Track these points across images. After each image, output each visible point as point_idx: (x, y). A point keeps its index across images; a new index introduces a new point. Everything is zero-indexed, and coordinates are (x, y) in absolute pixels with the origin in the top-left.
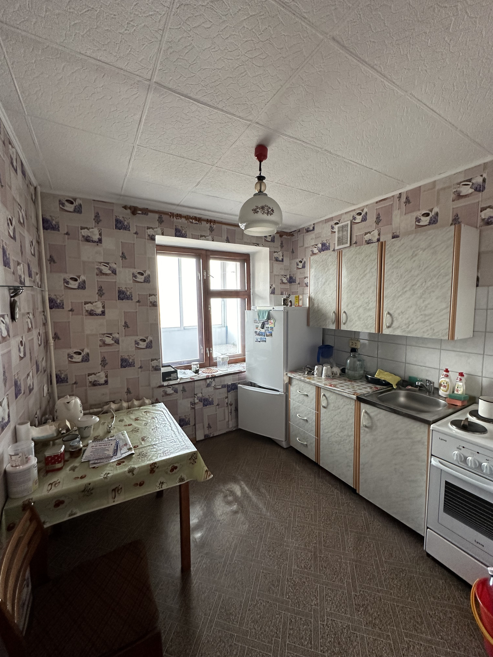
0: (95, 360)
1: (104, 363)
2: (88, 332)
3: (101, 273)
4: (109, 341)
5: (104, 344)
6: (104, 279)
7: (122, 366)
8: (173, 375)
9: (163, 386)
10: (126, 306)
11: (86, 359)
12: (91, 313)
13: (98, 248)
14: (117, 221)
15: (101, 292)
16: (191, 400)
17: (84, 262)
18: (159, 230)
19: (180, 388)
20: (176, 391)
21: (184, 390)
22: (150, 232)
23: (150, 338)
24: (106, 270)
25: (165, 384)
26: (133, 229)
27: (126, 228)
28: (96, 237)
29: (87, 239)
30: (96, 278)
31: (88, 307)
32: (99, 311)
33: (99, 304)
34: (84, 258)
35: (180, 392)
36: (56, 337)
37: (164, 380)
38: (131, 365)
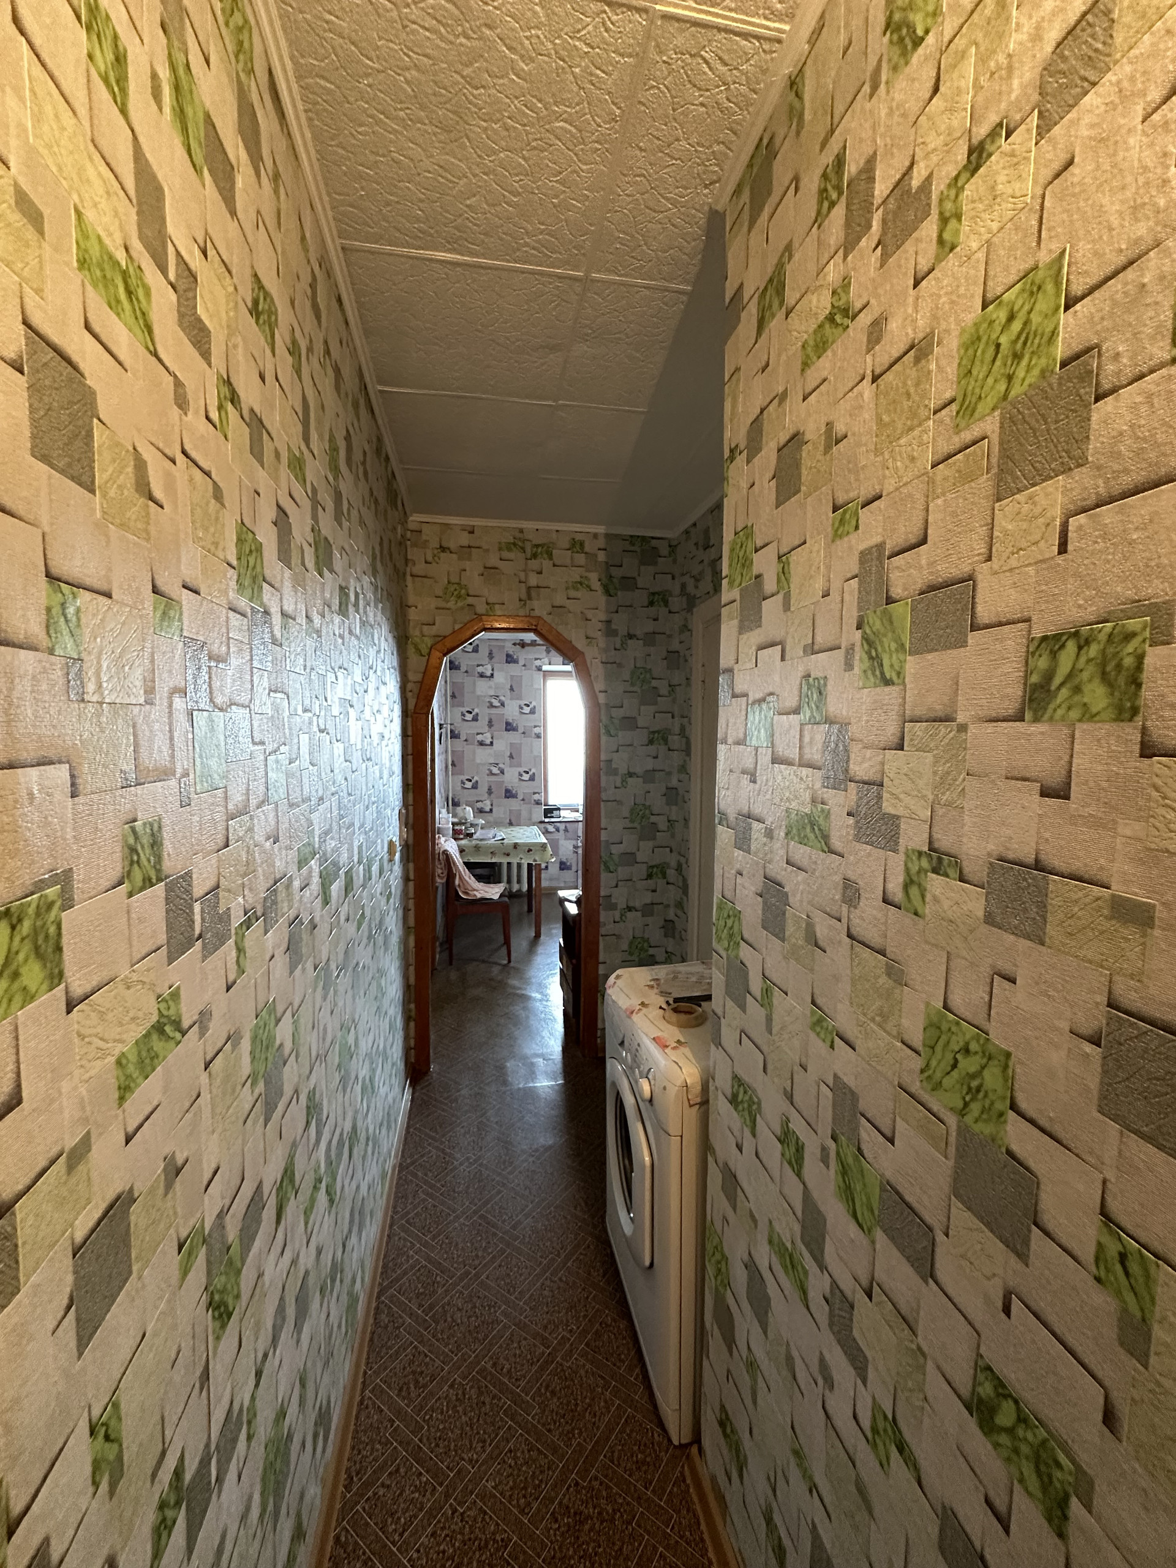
0: (483, 788)
1: (490, 792)
2: (478, 761)
3: (491, 706)
4: (495, 770)
5: (491, 774)
6: (493, 711)
7: (506, 797)
8: (555, 813)
9: (543, 822)
10: (513, 737)
11: (475, 787)
12: (481, 744)
13: (492, 683)
14: (508, 656)
15: (490, 724)
16: (574, 842)
17: (478, 697)
18: (546, 660)
19: (562, 827)
20: (558, 830)
21: (566, 830)
22: (538, 663)
23: (533, 770)
24: (496, 703)
25: (547, 820)
26: (521, 662)
27: (516, 662)
28: (488, 673)
29: (482, 675)
30: (488, 711)
31: (480, 738)
32: (488, 742)
33: (488, 735)
34: (478, 693)
35: (562, 832)
36: (453, 764)
37: (546, 817)
38: (514, 796)
